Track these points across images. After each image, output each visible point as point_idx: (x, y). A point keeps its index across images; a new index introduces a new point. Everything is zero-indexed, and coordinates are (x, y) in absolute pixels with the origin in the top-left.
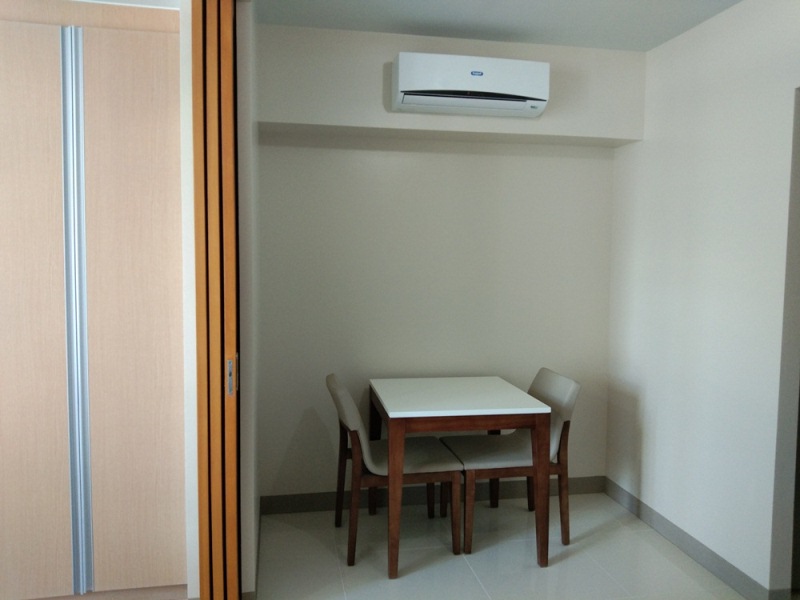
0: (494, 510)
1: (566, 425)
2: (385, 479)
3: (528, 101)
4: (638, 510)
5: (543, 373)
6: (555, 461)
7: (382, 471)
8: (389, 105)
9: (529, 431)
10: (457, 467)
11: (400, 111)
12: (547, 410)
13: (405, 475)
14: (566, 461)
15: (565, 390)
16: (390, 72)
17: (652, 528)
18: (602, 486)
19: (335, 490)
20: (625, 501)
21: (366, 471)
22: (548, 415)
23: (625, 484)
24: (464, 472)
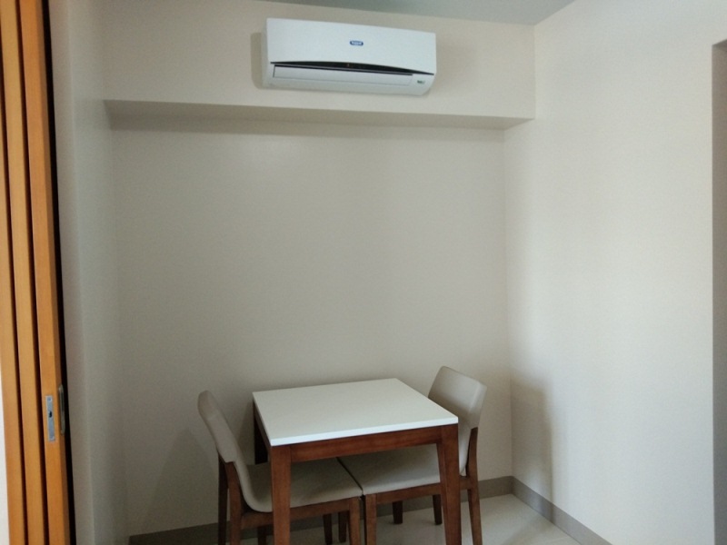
0: (397, 526)
1: (474, 432)
2: (269, 515)
3: (415, 75)
4: (550, 514)
5: (443, 372)
6: (464, 474)
7: (265, 507)
8: (259, 81)
9: (435, 445)
10: (355, 493)
11: (272, 87)
12: (454, 420)
13: (291, 509)
14: (476, 472)
15: (470, 393)
16: (259, 42)
17: (569, 535)
18: (510, 487)
19: (215, 520)
20: (536, 503)
21: (247, 509)
22: (454, 427)
23: (534, 484)
24: (363, 497)
